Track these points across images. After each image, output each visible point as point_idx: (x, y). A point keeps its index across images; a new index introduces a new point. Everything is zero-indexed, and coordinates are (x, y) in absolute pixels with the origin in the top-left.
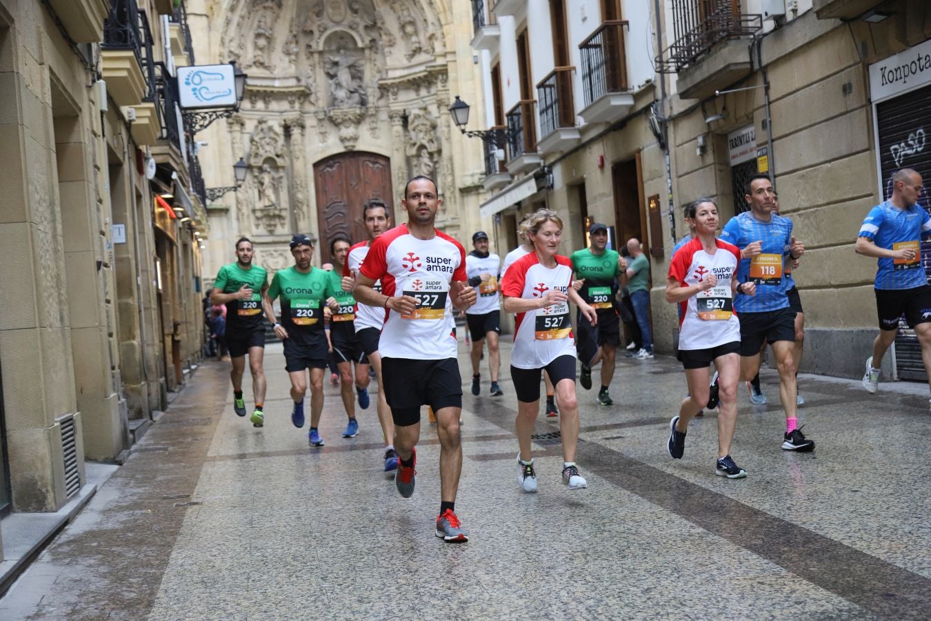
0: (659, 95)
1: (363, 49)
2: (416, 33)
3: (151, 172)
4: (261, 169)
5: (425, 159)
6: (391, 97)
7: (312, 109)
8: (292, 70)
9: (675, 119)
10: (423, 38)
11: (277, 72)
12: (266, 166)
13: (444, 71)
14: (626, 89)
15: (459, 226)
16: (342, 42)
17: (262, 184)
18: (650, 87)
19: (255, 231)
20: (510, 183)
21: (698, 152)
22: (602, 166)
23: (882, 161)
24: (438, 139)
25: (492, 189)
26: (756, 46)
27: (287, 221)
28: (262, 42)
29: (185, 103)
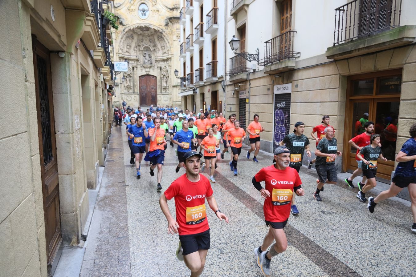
0: (224, 79)
1: (152, 51)
2: (165, 49)
3: (108, 88)
4: (127, 77)
5: (165, 78)
6: (158, 63)
7: (139, 64)
8: (135, 54)
9: (227, 86)
10: (166, 50)
11: (132, 54)
12: (128, 76)
13: (170, 59)
14: (216, 76)
15: (171, 94)
16: (147, 49)
17: (127, 80)
18: (222, 77)
19: (124, 91)
20: (186, 89)
21: (232, 94)
22: (209, 91)
23: (275, 106)
24: (168, 74)
25: (182, 90)
26: (248, 75)
27: (132, 89)
28: (128, 47)
29: (115, 71)
